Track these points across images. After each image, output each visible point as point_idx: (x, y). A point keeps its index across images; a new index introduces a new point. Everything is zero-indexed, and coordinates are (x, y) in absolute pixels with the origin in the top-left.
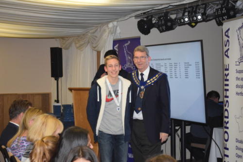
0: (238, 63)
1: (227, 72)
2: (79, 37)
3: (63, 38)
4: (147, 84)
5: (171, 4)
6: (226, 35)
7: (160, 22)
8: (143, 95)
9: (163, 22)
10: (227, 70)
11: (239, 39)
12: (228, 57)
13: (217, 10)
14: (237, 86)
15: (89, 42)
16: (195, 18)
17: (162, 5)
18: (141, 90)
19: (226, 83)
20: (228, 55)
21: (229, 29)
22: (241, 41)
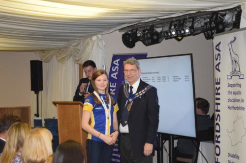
0: (230, 77)
1: (218, 86)
2: (60, 50)
3: (43, 51)
4: (135, 97)
5: (159, 18)
6: (216, 49)
7: (146, 35)
8: (130, 107)
9: (149, 35)
10: (219, 83)
11: (230, 53)
12: (219, 71)
13: (206, 24)
14: (229, 100)
15: (71, 55)
16: (183, 32)
17: (149, 18)
18: (129, 102)
19: (217, 96)
20: (220, 69)
21: (220, 43)
22: (233, 55)
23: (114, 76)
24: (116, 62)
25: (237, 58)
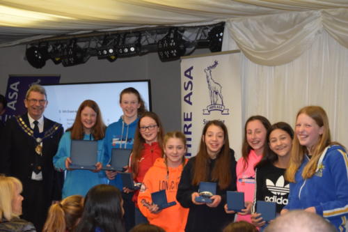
0: (206, 112)
1: (188, 123)
6: (186, 75)
9: (71, 52)
10: (190, 120)
11: (208, 82)
12: (191, 104)
16: (126, 50)
20: (191, 101)
21: (192, 68)
22: (213, 85)
23: (12, 105)
24: (14, 87)
25: (218, 88)
